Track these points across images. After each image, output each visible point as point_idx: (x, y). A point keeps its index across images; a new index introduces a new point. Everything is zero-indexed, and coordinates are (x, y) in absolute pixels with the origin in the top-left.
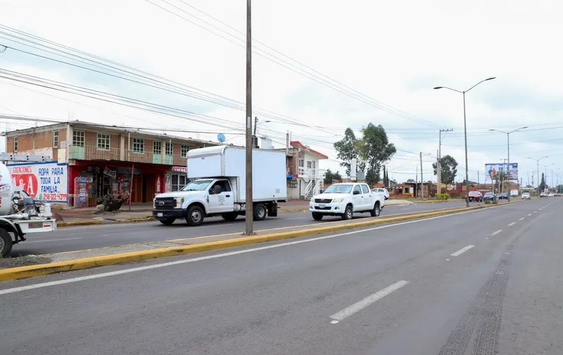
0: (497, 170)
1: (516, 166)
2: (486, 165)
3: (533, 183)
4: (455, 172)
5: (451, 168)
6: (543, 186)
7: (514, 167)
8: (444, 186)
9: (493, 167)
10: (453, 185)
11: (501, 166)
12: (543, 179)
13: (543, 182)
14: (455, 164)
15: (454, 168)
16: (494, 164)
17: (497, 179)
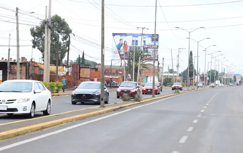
0: (129, 44)
1: (157, 40)
2: (114, 35)
3: (178, 66)
4: (68, 43)
5: (61, 37)
6: (191, 72)
7: (153, 40)
8: (53, 68)
9: (124, 38)
10: (67, 66)
11: (135, 39)
12: (191, 61)
13: (191, 65)
14: (68, 32)
15: (65, 38)
16: (125, 35)
17: (129, 59)
